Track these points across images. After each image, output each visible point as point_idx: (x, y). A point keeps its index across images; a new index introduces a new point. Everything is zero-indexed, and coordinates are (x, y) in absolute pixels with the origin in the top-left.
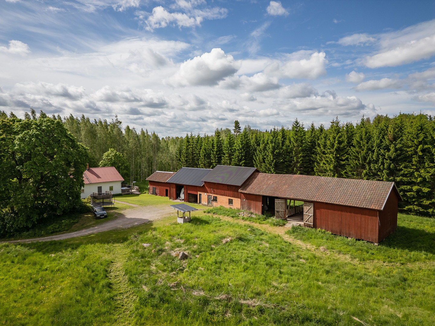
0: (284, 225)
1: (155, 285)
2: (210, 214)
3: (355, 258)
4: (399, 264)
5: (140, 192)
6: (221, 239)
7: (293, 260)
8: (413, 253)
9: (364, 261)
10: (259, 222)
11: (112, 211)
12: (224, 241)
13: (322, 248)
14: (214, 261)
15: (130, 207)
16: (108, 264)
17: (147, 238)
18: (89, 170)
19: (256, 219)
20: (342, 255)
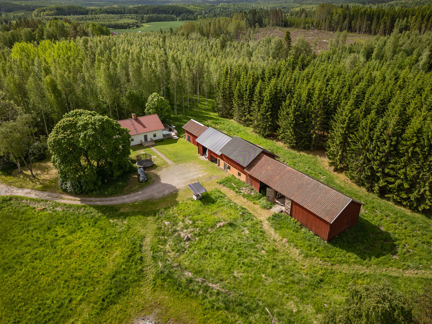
0: (271, 208)
1: (165, 263)
2: (221, 185)
3: (302, 254)
4: (330, 264)
5: (178, 136)
6: (217, 222)
7: (257, 251)
8: (348, 255)
9: (307, 257)
10: (254, 202)
11: (152, 171)
12: (218, 225)
13: (285, 240)
14: (205, 247)
15: (166, 165)
16: (142, 239)
17: (169, 215)
18: (136, 120)
19: (253, 198)
20: (295, 249)
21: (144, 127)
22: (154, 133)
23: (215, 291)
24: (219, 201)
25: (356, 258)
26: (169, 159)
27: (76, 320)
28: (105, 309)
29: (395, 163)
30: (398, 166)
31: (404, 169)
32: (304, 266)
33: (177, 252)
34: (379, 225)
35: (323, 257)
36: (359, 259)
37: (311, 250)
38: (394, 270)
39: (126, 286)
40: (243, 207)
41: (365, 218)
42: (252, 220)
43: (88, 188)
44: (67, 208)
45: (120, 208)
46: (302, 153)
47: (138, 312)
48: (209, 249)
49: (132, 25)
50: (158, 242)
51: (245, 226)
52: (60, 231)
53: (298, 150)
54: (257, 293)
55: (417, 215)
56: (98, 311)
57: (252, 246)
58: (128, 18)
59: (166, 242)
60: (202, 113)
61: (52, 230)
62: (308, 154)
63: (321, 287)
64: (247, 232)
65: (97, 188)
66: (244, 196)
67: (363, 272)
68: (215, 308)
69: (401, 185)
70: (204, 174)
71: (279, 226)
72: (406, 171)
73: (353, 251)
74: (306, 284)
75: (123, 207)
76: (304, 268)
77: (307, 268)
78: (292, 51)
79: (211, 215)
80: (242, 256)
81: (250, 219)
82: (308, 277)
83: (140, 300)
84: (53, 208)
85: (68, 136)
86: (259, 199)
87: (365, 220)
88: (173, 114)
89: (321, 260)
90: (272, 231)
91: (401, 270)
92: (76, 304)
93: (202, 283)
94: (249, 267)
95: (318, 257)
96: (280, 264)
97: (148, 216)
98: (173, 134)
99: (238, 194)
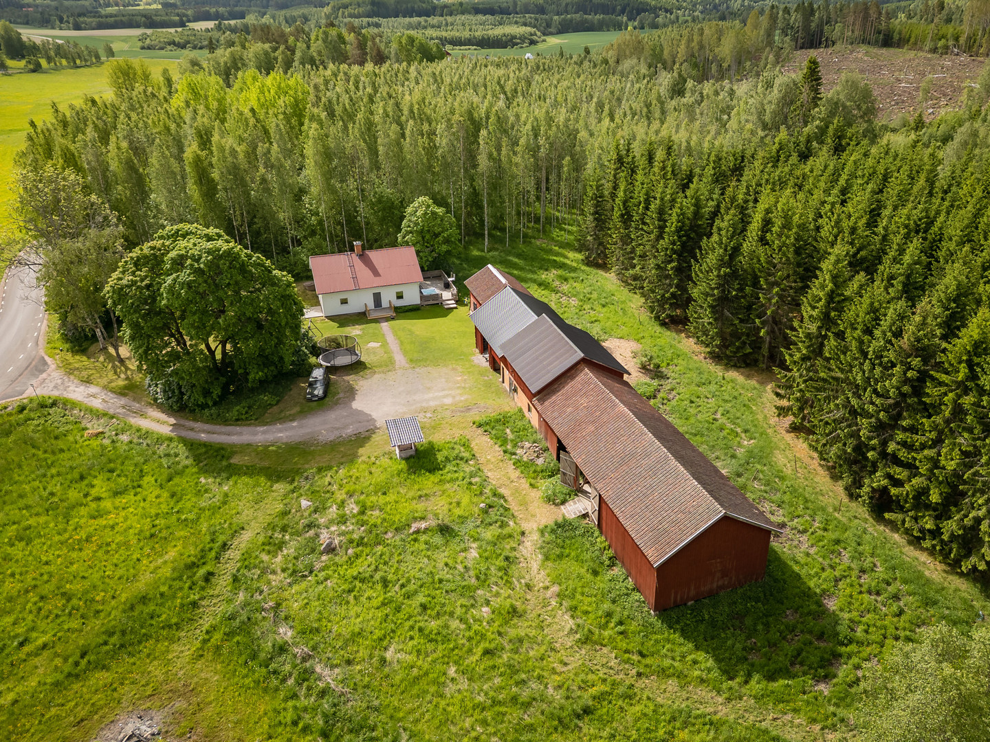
0: (563, 502)
1: (252, 596)
2: (480, 431)
3: (576, 633)
4: (634, 672)
5: (457, 302)
6: (415, 519)
7: (473, 606)
8: (693, 656)
9: (585, 643)
10: (533, 481)
11: (346, 378)
12: (414, 526)
13: (556, 589)
14: (355, 574)
15: (389, 365)
16: (236, 532)
17: (319, 486)
18: (362, 256)
19: (535, 472)
20: (567, 617)
21: (376, 273)
22: (399, 289)
23: (321, 685)
24: (449, 467)
25: (709, 670)
26: (405, 353)
27: (8, 688)
28: (77, 676)
29: (913, 430)
30: (919, 439)
31: (935, 450)
32: (566, 664)
33: (291, 575)
34: (824, 591)
35: (627, 651)
36: (715, 674)
37: (604, 627)
38: (797, 721)
39: (144, 635)
40: (502, 491)
41: (796, 568)
42: (501, 527)
43: (192, 400)
44: (139, 438)
45: (233, 453)
46: (733, 374)
47: (139, 699)
48: (363, 581)
49: (520, 39)
50: (263, 544)
51: (476, 540)
52: (100, 486)
53: (726, 365)
54: (412, 711)
55: (956, 582)
56: (60, 677)
57: (466, 591)
58: (516, 23)
59: (280, 548)
60: (550, 252)
61: (86, 482)
62: (748, 377)
63: (577, 726)
64: (474, 554)
65: (210, 403)
66: (518, 464)
67: (710, 710)
68: (301, 725)
69: (923, 492)
70: (458, 398)
71: (558, 551)
72: (939, 454)
73: (714, 649)
74: (543, 713)
75: (241, 452)
76: (565, 669)
77: (569, 671)
78: (820, 111)
79: (414, 498)
80: (429, 612)
81: (499, 523)
82: (558, 696)
83: (157, 673)
84: (117, 435)
85: (142, 280)
86: (550, 476)
87: (793, 572)
88: (479, 250)
89: (616, 658)
90: (535, 561)
91: (817, 727)
92: (28, 655)
93: (304, 660)
94: (431, 641)
95: (615, 648)
96: (508, 648)
97: (277, 482)
98: (446, 295)
99: (508, 455)
